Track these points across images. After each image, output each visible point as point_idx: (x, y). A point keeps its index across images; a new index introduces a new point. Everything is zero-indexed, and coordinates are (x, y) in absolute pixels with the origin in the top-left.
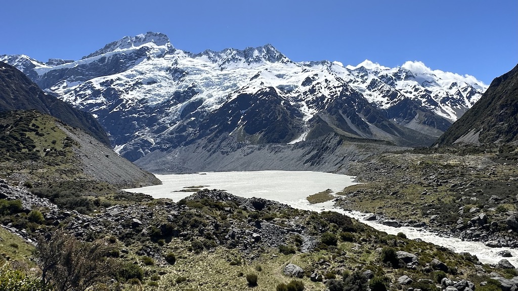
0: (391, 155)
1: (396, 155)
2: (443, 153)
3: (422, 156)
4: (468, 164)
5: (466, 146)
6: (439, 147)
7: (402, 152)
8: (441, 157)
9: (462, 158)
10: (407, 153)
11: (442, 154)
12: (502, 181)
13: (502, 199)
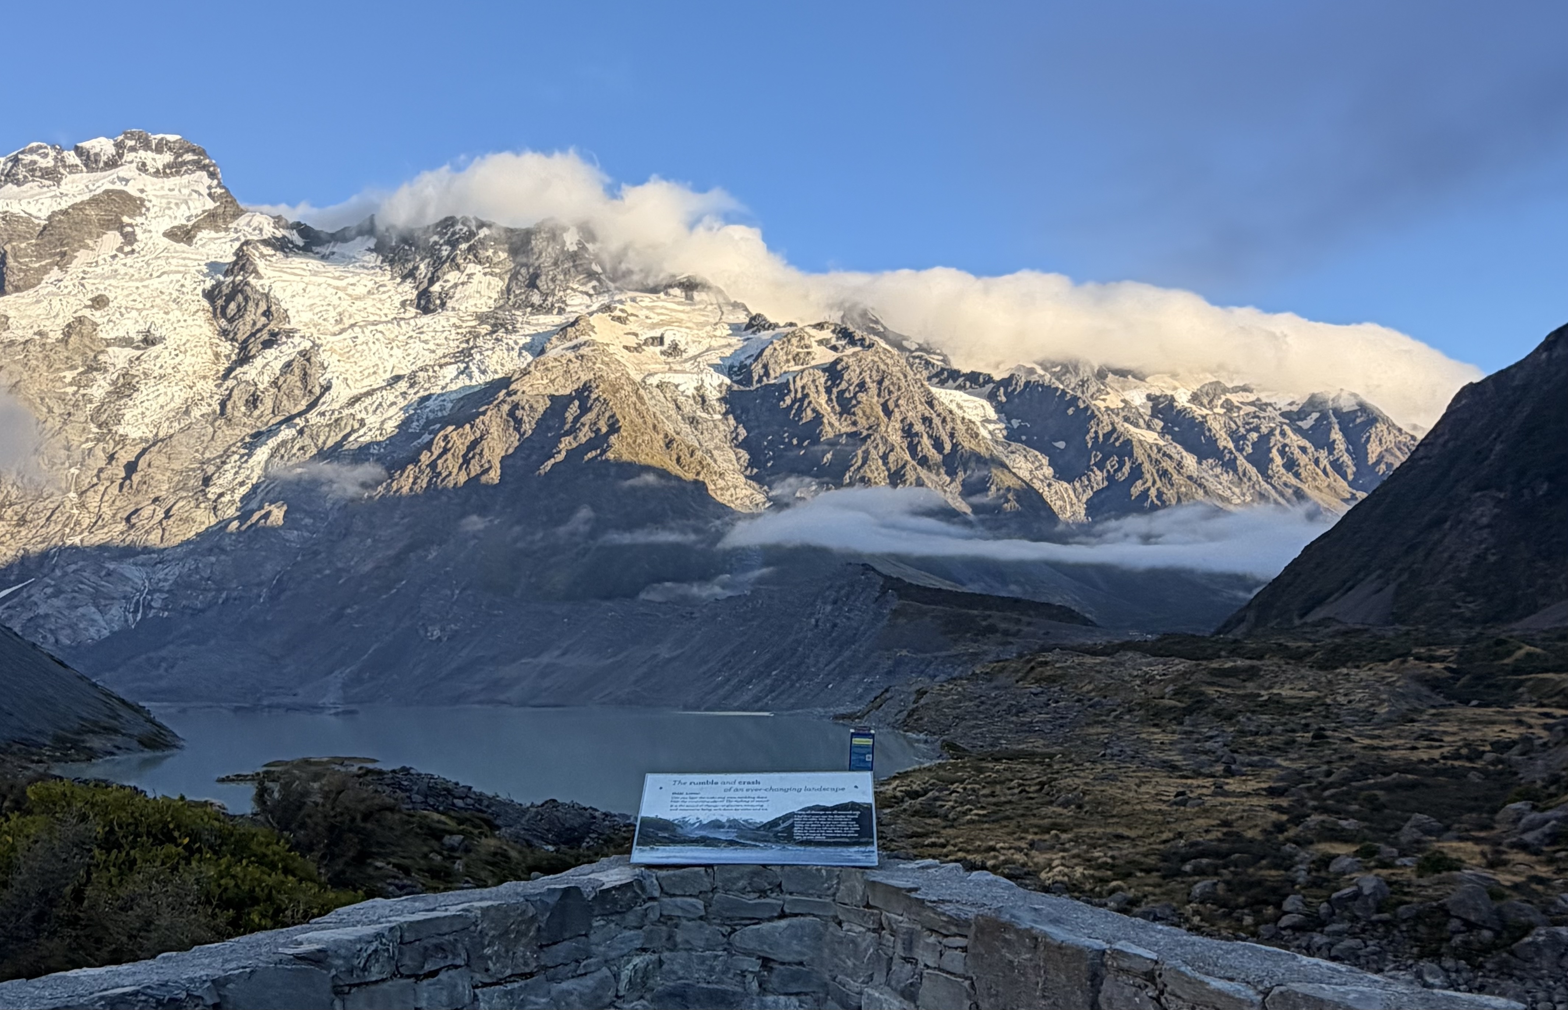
0: (1073, 660)
1: (1089, 660)
2: (1261, 658)
3: (1181, 665)
4: (1341, 699)
5: (1345, 633)
6: (1248, 635)
7: (1109, 651)
8: (1252, 673)
9: (1324, 677)
10: (1130, 654)
11: (1255, 663)
12: (1457, 763)
13: (1448, 828)
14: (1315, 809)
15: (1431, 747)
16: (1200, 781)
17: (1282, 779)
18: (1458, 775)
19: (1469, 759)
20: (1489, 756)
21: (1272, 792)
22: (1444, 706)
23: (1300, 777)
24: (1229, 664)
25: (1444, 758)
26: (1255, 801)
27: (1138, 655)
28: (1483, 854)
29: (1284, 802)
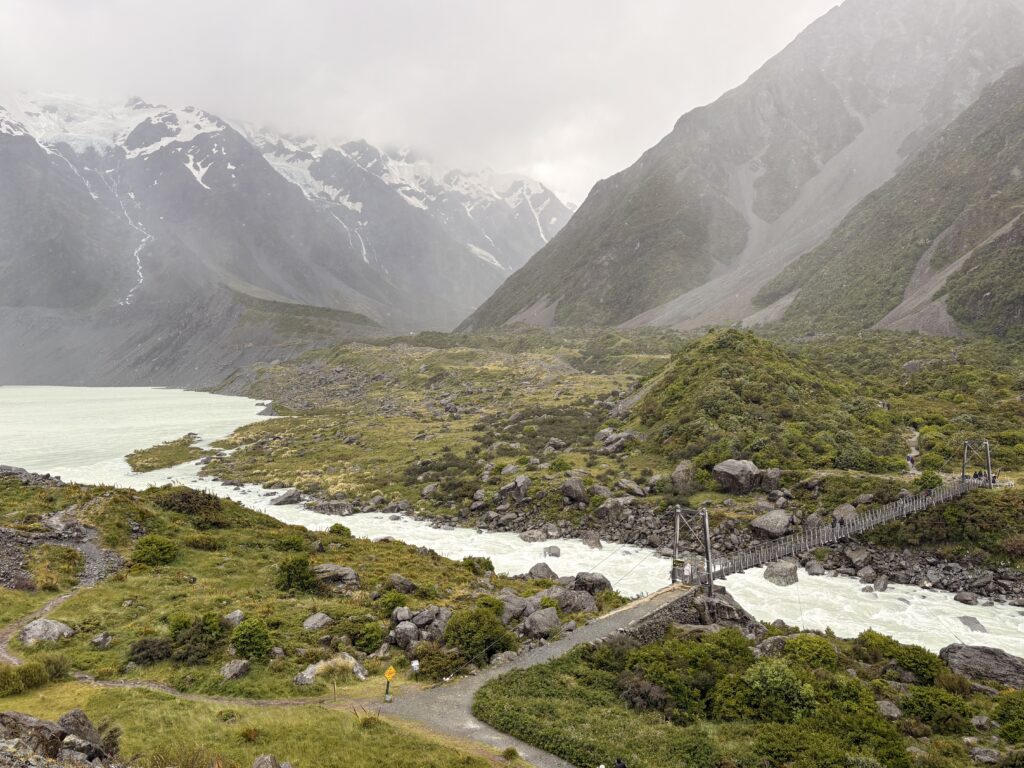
0: (364, 349)
4: (522, 372)
9: (513, 358)
12: (578, 407)
13: (568, 445)
14: (499, 438)
15: (566, 398)
16: (435, 424)
17: (482, 420)
18: (578, 414)
19: (586, 405)
20: (596, 403)
21: (476, 428)
22: (576, 374)
23: (491, 419)
24: (459, 351)
25: (572, 404)
26: (464, 434)
27: (406, 345)
28: (585, 460)
29: (482, 434)
